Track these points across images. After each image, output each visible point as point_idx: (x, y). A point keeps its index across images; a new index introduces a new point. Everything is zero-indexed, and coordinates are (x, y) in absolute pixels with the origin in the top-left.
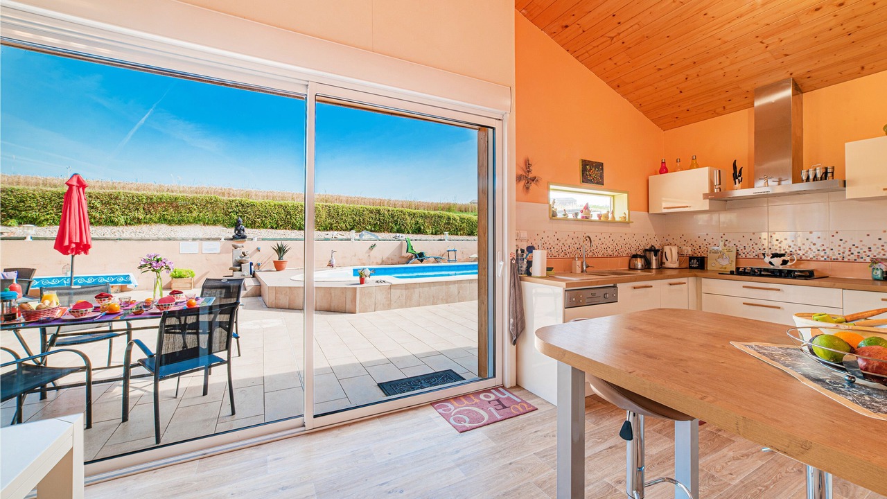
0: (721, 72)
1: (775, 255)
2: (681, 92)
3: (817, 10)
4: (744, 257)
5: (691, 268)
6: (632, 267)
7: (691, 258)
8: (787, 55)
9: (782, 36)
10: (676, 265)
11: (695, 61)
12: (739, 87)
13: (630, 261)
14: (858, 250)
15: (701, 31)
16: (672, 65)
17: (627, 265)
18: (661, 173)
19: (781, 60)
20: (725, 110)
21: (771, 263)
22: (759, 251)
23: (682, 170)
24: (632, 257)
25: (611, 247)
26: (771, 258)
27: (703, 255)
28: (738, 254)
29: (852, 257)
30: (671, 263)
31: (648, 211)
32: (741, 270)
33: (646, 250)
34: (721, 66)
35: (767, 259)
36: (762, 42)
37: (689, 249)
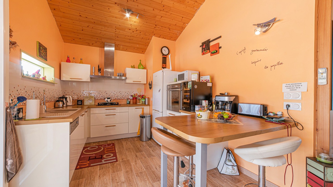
0: (100, 31)
1: (108, 98)
2: (82, 30)
3: (130, 29)
4: (97, 99)
5: (78, 104)
6: (56, 107)
7: (78, 101)
8: (118, 37)
9: (120, 31)
10: (71, 104)
11: (95, 22)
12: (101, 39)
13: (55, 104)
14: (124, 96)
15: (104, 13)
16: (87, 18)
17: (54, 106)
18: (67, 62)
19: (116, 38)
20: (93, 45)
21: (107, 101)
22: (101, 97)
23: (76, 63)
24: (56, 102)
25: (49, 96)
26: (107, 99)
27: (82, 99)
28: (95, 98)
29: (123, 98)
30: (70, 103)
31: (60, 78)
32: (99, 104)
33: (60, 98)
34: (102, 29)
35: (106, 100)
36: (115, 29)
37: (76, 97)
